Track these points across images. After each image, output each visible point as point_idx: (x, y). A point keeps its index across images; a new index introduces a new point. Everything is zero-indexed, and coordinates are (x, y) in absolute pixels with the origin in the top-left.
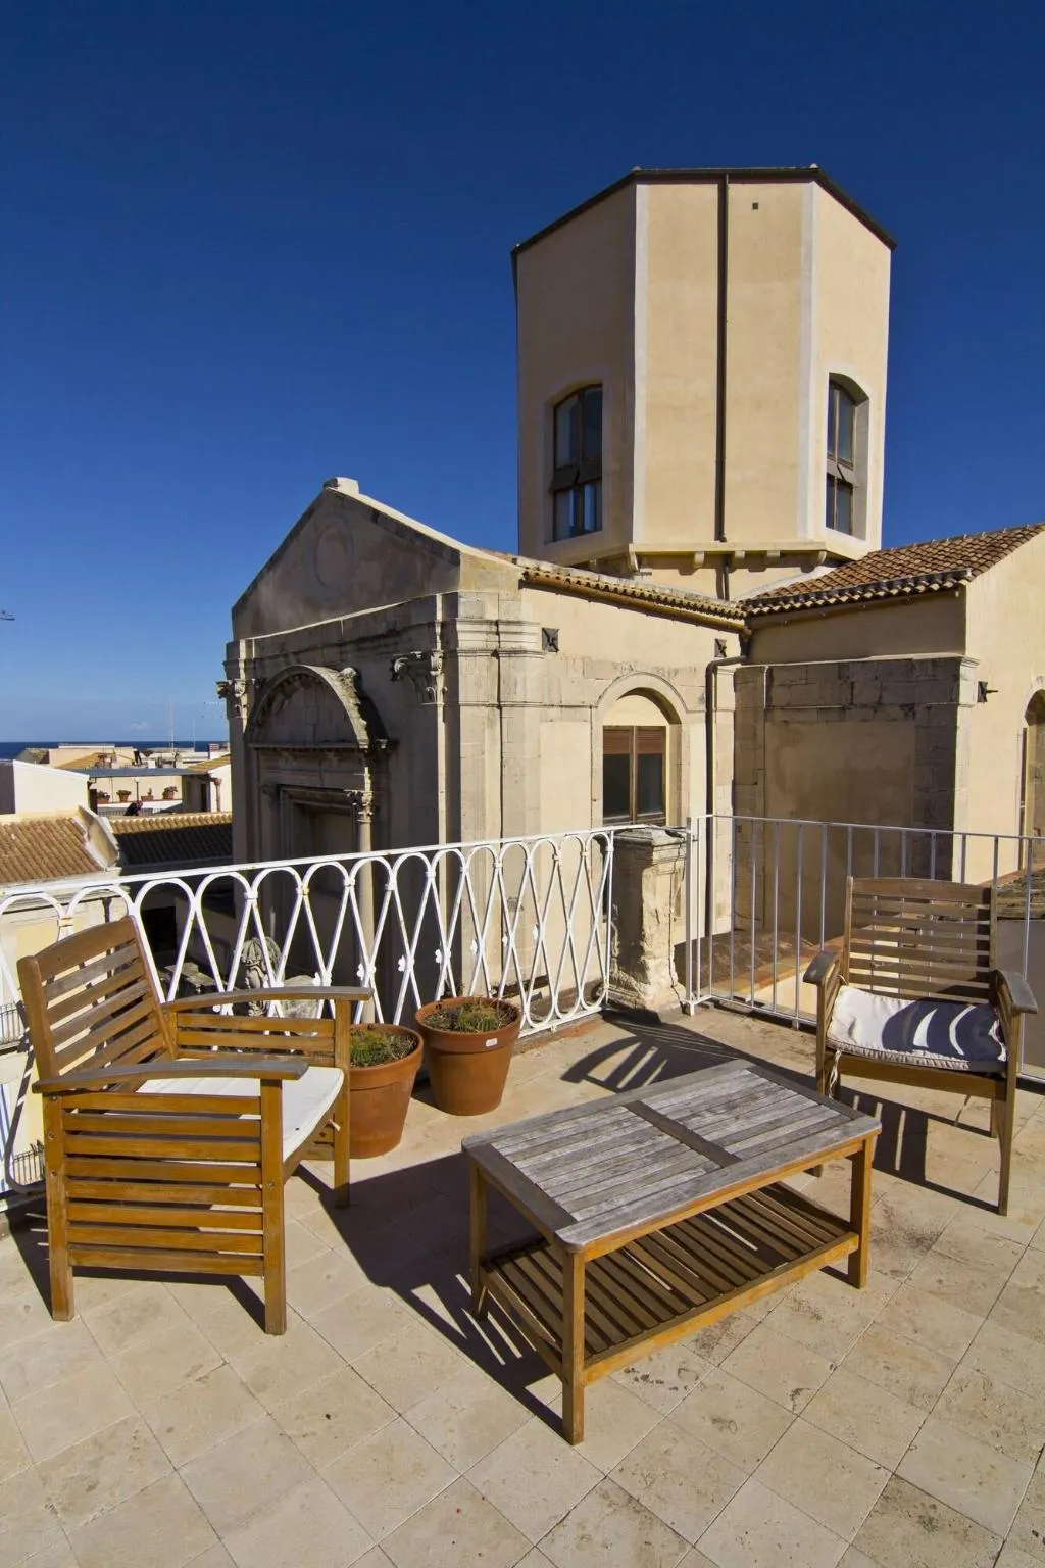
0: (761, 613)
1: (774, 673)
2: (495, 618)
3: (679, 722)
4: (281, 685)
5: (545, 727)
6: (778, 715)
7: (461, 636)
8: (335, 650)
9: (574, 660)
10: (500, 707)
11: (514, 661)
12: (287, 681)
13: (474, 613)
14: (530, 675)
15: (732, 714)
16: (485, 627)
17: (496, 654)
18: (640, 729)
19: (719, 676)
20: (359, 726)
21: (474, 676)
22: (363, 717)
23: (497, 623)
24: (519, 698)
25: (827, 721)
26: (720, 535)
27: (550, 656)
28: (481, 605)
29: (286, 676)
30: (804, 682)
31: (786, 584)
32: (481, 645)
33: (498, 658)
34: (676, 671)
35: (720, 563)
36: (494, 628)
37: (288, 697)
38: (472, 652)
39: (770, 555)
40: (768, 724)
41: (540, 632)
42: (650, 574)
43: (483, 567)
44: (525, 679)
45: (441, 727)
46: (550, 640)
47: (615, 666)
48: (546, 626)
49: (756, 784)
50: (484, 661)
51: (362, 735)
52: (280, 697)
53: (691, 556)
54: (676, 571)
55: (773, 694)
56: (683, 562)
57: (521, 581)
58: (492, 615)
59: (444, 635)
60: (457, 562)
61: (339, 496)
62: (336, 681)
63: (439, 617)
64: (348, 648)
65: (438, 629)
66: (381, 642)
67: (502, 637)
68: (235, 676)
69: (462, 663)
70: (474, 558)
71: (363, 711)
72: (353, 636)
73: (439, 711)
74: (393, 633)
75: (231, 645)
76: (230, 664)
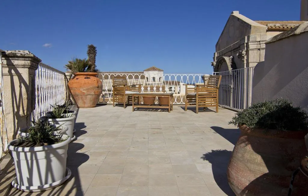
2: (259, 40)
4: (220, 62)
7: (250, 46)
8: (230, 53)
11: (264, 50)
12: (220, 61)
13: (253, 40)
16: (256, 43)
17: (259, 49)
20: (230, 70)
21: (253, 55)
23: (260, 42)
28: (255, 38)
29: (220, 60)
32: (256, 47)
33: (260, 50)
36: (259, 43)
37: (221, 64)
38: (253, 49)
43: (257, 28)
50: (256, 51)
52: (220, 64)
57: (267, 30)
58: (258, 40)
59: (246, 46)
60: (251, 28)
61: (233, 16)
62: (228, 60)
63: (246, 41)
64: (232, 52)
65: (245, 45)
66: (237, 49)
67: (261, 45)
68: (214, 60)
69: (250, 52)
70: (254, 26)
71: (232, 66)
72: (233, 49)
73: (245, 65)
74: (239, 47)
75: (215, 54)
76: (214, 58)
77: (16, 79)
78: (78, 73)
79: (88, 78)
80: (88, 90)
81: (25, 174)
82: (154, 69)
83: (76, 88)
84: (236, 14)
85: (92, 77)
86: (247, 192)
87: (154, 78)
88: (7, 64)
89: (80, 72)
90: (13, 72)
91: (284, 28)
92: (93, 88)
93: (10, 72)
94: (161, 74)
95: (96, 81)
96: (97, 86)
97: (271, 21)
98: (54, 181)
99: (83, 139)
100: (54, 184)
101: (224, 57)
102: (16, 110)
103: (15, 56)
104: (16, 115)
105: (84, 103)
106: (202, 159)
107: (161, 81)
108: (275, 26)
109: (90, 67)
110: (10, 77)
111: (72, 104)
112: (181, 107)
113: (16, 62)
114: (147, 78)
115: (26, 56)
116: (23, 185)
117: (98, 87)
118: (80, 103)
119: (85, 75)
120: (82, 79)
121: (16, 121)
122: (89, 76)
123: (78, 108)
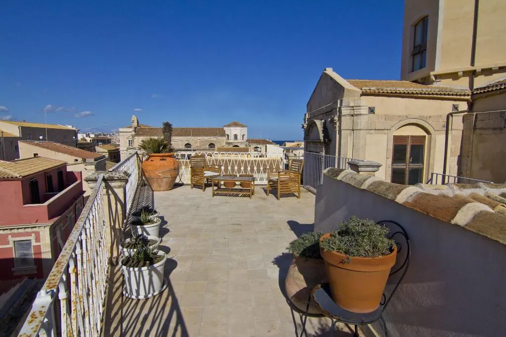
0: (481, 93)
1: (478, 116)
3: (431, 134)
4: (311, 125)
5: (368, 136)
6: (478, 131)
7: (343, 111)
8: (322, 115)
9: (381, 116)
10: (353, 130)
11: (359, 117)
12: (311, 123)
13: (347, 105)
14: (363, 121)
15: (461, 131)
16: (350, 108)
17: (352, 116)
18: (412, 136)
19: (453, 118)
20: (321, 135)
21: (346, 122)
22: (323, 133)
23: (353, 107)
24: (359, 128)
25: (495, 134)
26: (473, 63)
27: (371, 115)
28: (349, 102)
30: (488, 119)
31: (501, 80)
32: (349, 113)
34: (430, 117)
35: (472, 74)
36: (352, 108)
37: (313, 128)
38: (345, 115)
39: (493, 69)
40: (474, 135)
41: (368, 108)
42: (440, 81)
43: (350, 92)
44: (361, 122)
45: (338, 136)
46: (372, 110)
47: (399, 116)
48: (370, 106)
49: (468, 157)
50: (348, 118)
51: (322, 138)
52: (311, 128)
53: (456, 73)
54: (451, 79)
55: (477, 124)
56: (454, 76)
57: (361, 94)
58: (352, 105)
59: (339, 111)
60: (344, 91)
61: (326, 74)
62: (319, 124)
63: (339, 106)
64: (324, 115)
65: (338, 109)
66: (329, 113)
67: (355, 111)
68: (305, 123)
69: (343, 118)
70: (348, 89)
71: (324, 132)
72: (325, 112)
73: (337, 132)
74: (331, 111)
75: (305, 114)
76: (305, 119)
77: (112, 197)
78: (153, 154)
79: (163, 160)
80: (163, 173)
81: (134, 287)
82: (236, 125)
83: (151, 171)
84: (330, 71)
85: (168, 159)
86: (294, 299)
87: (236, 137)
88: (105, 186)
89: (155, 153)
90: (110, 192)
91: (379, 92)
92: (169, 171)
93: (107, 192)
94: (245, 131)
95: (173, 163)
96: (173, 168)
97: (368, 79)
98: (154, 291)
99: (168, 241)
100: (155, 294)
101: (315, 120)
102: (112, 224)
103: (112, 179)
104: (113, 228)
105: (160, 186)
106: (272, 263)
107: (244, 139)
108: (370, 90)
109: (165, 147)
110: (107, 196)
111: (145, 185)
112: (263, 188)
113: (113, 184)
114: (228, 136)
115: (122, 178)
116: (132, 295)
117: (175, 169)
118: (155, 186)
119: (160, 156)
120: (157, 161)
121: (113, 233)
122: (164, 158)
123: (153, 191)
